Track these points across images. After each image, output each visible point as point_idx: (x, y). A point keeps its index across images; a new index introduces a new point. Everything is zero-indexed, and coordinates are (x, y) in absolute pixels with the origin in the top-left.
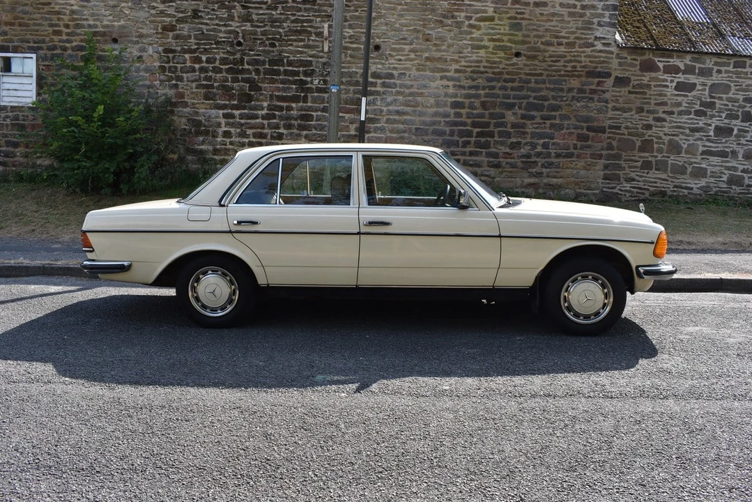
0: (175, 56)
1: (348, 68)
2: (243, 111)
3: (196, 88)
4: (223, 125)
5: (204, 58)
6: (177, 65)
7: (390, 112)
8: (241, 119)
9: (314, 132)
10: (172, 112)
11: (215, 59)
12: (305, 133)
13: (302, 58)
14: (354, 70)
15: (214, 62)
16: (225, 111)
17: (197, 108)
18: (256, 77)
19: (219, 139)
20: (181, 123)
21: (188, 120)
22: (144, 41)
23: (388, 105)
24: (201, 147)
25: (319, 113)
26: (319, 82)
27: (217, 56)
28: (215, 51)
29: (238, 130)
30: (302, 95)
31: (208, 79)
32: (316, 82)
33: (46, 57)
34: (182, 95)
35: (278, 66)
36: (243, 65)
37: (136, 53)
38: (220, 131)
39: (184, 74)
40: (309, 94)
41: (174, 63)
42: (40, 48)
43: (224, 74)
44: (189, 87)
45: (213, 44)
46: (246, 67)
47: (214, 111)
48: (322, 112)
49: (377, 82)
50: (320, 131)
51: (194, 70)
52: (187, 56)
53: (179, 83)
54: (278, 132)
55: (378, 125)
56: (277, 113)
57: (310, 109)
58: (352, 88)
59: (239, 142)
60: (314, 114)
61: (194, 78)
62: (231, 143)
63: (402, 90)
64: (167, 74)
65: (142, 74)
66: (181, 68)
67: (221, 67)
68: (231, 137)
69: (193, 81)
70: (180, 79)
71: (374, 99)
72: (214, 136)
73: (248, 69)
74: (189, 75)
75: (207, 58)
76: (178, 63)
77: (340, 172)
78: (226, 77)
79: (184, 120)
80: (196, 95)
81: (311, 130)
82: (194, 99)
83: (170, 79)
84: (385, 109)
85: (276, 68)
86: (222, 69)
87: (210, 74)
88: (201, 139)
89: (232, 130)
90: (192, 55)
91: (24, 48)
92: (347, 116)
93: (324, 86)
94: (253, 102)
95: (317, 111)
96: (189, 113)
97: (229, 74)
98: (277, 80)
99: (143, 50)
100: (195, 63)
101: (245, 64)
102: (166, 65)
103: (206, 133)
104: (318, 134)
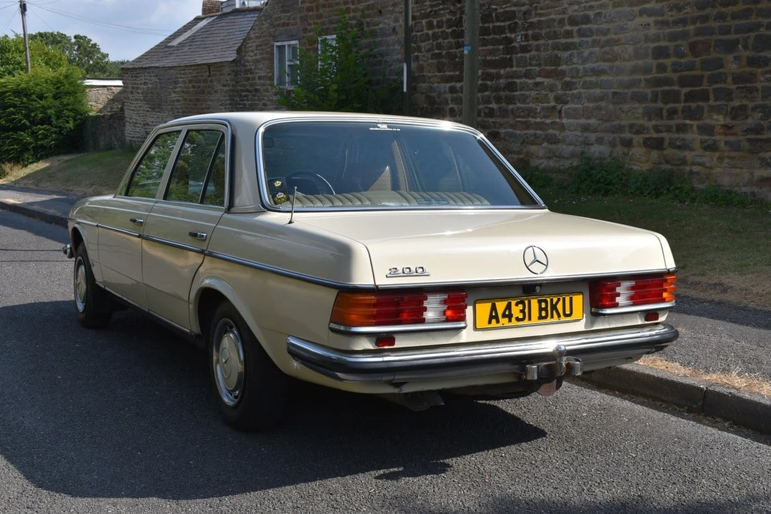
7: (586, 72)
9: (519, 105)
13: (507, 9)
14: (553, 16)
22: (397, 10)
23: (584, 62)
26: (522, 38)
27: (444, 19)
28: (442, 12)
30: (508, 56)
31: (439, 46)
35: (489, 23)
37: (392, 24)
45: (440, 4)
47: (442, 85)
49: (572, 30)
52: (424, 22)
55: (575, 92)
57: (514, 75)
58: (550, 42)
60: (518, 81)
63: (598, 38)
71: (570, 56)
76: (418, 31)
77: (542, 158)
78: (451, 42)
80: (431, 66)
81: (515, 104)
84: (581, 67)
87: (440, 40)
90: (427, 20)
92: (547, 81)
93: (526, 43)
95: (520, 77)
98: (487, 40)
104: (522, 108)
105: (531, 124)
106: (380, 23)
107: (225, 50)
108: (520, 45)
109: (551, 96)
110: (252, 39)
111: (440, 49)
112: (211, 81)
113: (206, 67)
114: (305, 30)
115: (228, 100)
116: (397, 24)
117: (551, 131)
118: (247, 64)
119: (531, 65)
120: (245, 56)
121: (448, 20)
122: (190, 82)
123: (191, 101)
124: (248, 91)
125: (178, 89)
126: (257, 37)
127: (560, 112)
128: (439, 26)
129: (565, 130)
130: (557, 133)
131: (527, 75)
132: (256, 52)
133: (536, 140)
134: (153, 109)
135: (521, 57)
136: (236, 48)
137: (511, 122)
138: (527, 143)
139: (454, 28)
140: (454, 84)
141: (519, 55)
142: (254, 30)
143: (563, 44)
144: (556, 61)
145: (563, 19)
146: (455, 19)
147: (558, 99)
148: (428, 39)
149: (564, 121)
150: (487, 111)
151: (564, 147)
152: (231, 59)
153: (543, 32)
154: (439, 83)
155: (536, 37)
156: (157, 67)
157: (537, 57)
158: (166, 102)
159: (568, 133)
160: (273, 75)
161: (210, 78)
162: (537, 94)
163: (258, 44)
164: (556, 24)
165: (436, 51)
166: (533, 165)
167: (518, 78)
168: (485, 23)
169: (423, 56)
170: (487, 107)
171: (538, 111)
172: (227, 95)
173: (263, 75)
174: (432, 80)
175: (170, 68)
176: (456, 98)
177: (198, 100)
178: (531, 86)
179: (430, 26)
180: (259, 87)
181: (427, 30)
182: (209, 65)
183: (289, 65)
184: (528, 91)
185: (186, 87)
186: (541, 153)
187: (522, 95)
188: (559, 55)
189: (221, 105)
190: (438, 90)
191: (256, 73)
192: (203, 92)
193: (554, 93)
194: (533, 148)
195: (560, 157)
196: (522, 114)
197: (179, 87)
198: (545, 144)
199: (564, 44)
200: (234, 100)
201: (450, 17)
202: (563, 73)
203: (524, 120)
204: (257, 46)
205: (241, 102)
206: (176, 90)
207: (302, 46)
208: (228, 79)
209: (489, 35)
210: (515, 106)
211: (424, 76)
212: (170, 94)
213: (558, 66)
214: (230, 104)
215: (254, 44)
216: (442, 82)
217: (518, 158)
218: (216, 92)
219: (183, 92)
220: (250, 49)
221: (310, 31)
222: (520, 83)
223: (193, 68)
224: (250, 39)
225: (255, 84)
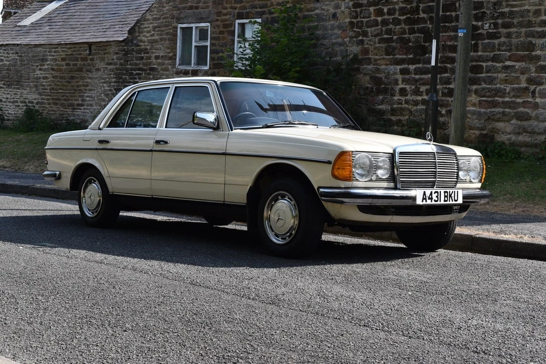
0: (362, 10)
1: (521, 6)
2: (418, 65)
3: (379, 43)
4: (400, 82)
5: (385, 10)
6: (363, 19)
8: (416, 74)
9: (484, 86)
10: (358, 70)
11: (395, 10)
12: (474, 87)
14: (526, 7)
15: (394, 14)
16: (403, 66)
17: (378, 64)
18: (431, 26)
19: (396, 98)
20: (365, 81)
21: (371, 77)
24: (380, 107)
25: (490, 63)
26: (490, 26)
27: (397, 7)
29: (413, 87)
31: (389, 32)
32: (486, 27)
33: (268, 20)
34: (366, 51)
36: (419, 14)
37: (332, 11)
38: (397, 88)
39: (369, 29)
40: (480, 42)
41: (361, 18)
42: (263, 13)
43: (403, 25)
44: (372, 43)
46: (422, 15)
47: (392, 67)
48: (492, 62)
50: (489, 84)
51: (376, 23)
52: (372, 9)
53: (364, 38)
54: (449, 88)
56: (448, 65)
57: (481, 59)
58: (523, 30)
59: (413, 100)
60: (484, 64)
61: (377, 32)
62: (407, 102)
64: (355, 29)
65: (335, 31)
66: (367, 21)
67: (400, 18)
68: (407, 95)
69: (376, 36)
70: (365, 34)
72: (393, 95)
73: (423, 18)
74: (373, 29)
75: (389, 9)
76: (364, 18)
77: (510, 134)
78: (403, 28)
79: (368, 78)
80: (379, 50)
81: (480, 84)
82: (377, 55)
83: (358, 35)
85: (448, 14)
86: (401, 19)
87: (391, 26)
88: (381, 97)
89: (407, 87)
90: (376, 8)
91: (253, 14)
92: (518, 65)
93: (495, 31)
94: (427, 55)
95: (487, 61)
96: (371, 70)
97: (407, 25)
98: (449, 27)
99: (337, 7)
100: (378, 17)
101: (421, 12)
102: (355, 20)
103: (385, 91)
104: (488, 88)
105: (499, 103)
106: (316, 9)
107: (105, 30)
108: (488, 33)
109: (523, 78)
110: (148, 20)
111: (390, 34)
112: (92, 60)
113: (86, 45)
114: (219, 14)
115: (114, 78)
116: (338, 11)
117: (522, 109)
118: (141, 44)
119: (499, 50)
120: (139, 36)
121: (401, 9)
122: (63, 59)
123: (62, 78)
124: (140, 69)
125: (46, 67)
126: (155, 19)
127: (534, 92)
128: (389, 13)
129: (538, 108)
130: (529, 111)
131: (495, 59)
132: (153, 33)
133: (504, 117)
134: (9, 86)
135: (488, 42)
136: (128, 29)
137: (474, 101)
138: (493, 120)
139: (408, 16)
140: (407, 66)
141: (487, 41)
142: (151, 11)
143: (537, 32)
144: (531, 47)
145: (540, 10)
146: (411, 7)
147: (530, 81)
148: (377, 25)
149: (538, 100)
150: (446, 91)
151: (536, 123)
152: (121, 39)
153: (515, 21)
154: (386, 65)
155: (506, 26)
156: (18, 44)
157: (508, 43)
158: (29, 79)
159: (541, 110)
160: (175, 55)
161: (91, 57)
162: (507, 76)
163: (156, 25)
164: (531, 14)
165: (385, 36)
166: (499, 140)
167: (484, 62)
168: (446, 12)
169: (370, 40)
170: (446, 88)
171: (507, 91)
172: (113, 73)
173: (161, 55)
174: (378, 62)
175: (36, 46)
176: (409, 79)
177: (72, 78)
178: (500, 69)
179: (379, 13)
180: (155, 66)
181: (375, 16)
182: (90, 45)
183: (195, 46)
184: (495, 73)
185: (57, 65)
186: (509, 128)
187: (488, 77)
188: (534, 42)
189: (104, 83)
190: (387, 71)
191: (152, 52)
192: (80, 70)
193: (526, 75)
194: (500, 125)
195: (533, 133)
196: (488, 94)
197: (48, 65)
198: (514, 121)
199: (540, 32)
200: (121, 78)
201: (404, 5)
202: (538, 58)
203: (490, 99)
204: (154, 28)
205: (132, 81)
206: (43, 67)
207: (215, 28)
208: (114, 57)
209: (451, 23)
210: (481, 86)
211: (370, 59)
212: (34, 71)
213: (533, 51)
214: (115, 82)
215: (151, 26)
216: (392, 65)
217: (481, 134)
218: (98, 70)
219: (53, 69)
220: (146, 30)
221: (225, 15)
222: (487, 66)
223: (68, 46)
224: (145, 20)
225: (150, 63)
